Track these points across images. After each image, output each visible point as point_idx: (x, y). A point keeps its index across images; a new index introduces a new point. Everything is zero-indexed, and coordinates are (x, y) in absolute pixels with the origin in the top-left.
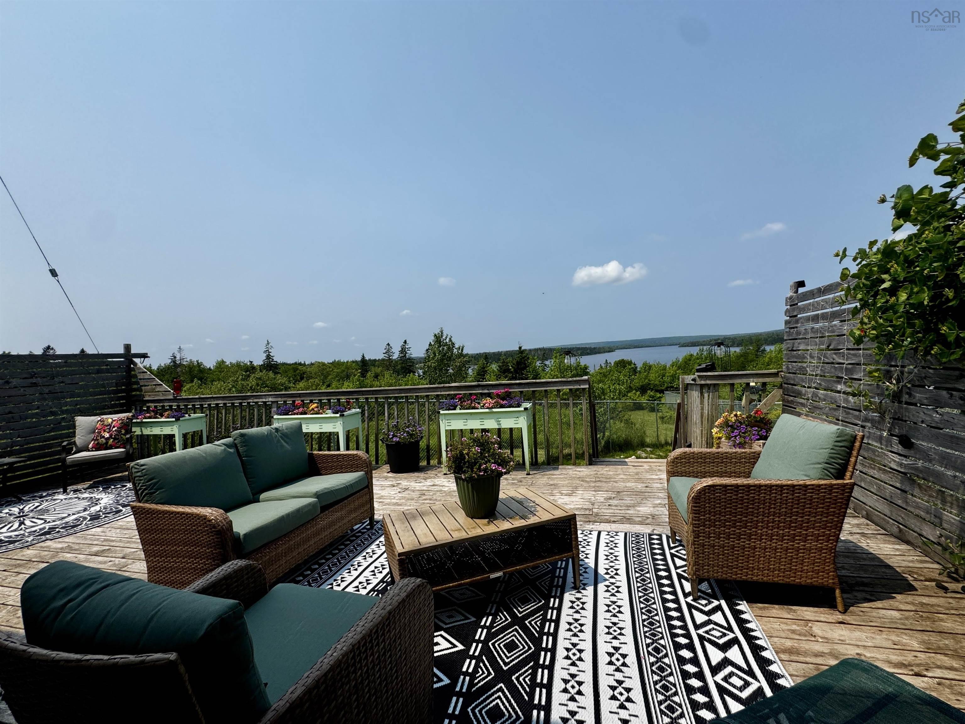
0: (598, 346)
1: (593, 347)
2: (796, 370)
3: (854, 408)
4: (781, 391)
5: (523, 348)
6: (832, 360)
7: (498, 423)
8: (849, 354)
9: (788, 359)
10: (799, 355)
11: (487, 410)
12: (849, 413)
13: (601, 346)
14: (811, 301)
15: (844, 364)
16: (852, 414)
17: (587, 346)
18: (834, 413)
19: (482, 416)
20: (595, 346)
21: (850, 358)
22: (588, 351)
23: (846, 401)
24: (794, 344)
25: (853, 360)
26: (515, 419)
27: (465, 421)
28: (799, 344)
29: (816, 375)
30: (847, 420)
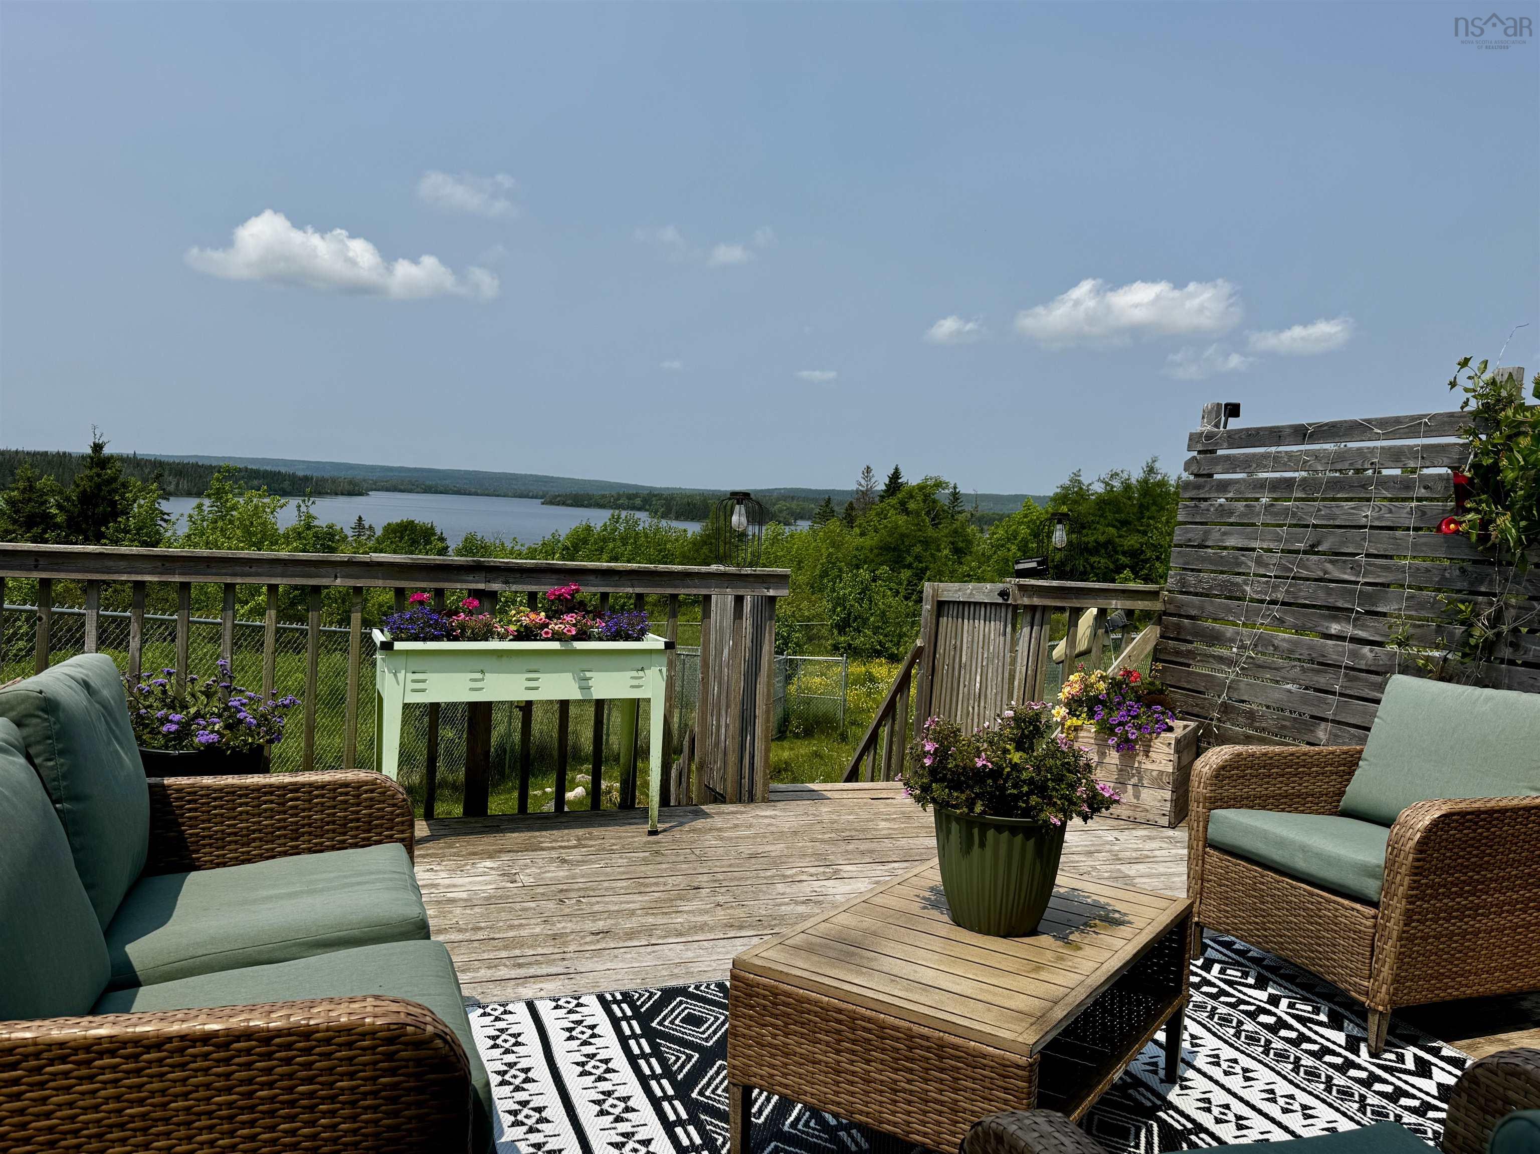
0: (316, 474)
1: (300, 474)
2: (1211, 588)
3: (1372, 668)
4: (1157, 630)
5: (107, 451)
6: (1321, 574)
7: (584, 683)
8: (1370, 565)
9: (1185, 564)
10: (1222, 557)
11: (555, 645)
12: (1356, 679)
13: (327, 475)
14: (1273, 449)
15: (1357, 583)
16: (1367, 681)
17: (283, 470)
18: (1315, 678)
19: (534, 663)
20: (309, 473)
21: (1371, 573)
22: (286, 485)
23: (1354, 655)
24: (1207, 533)
25: (1379, 576)
26: (634, 674)
27: (478, 676)
28: (1225, 534)
29: (1273, 602)
30: (1348, 692)
